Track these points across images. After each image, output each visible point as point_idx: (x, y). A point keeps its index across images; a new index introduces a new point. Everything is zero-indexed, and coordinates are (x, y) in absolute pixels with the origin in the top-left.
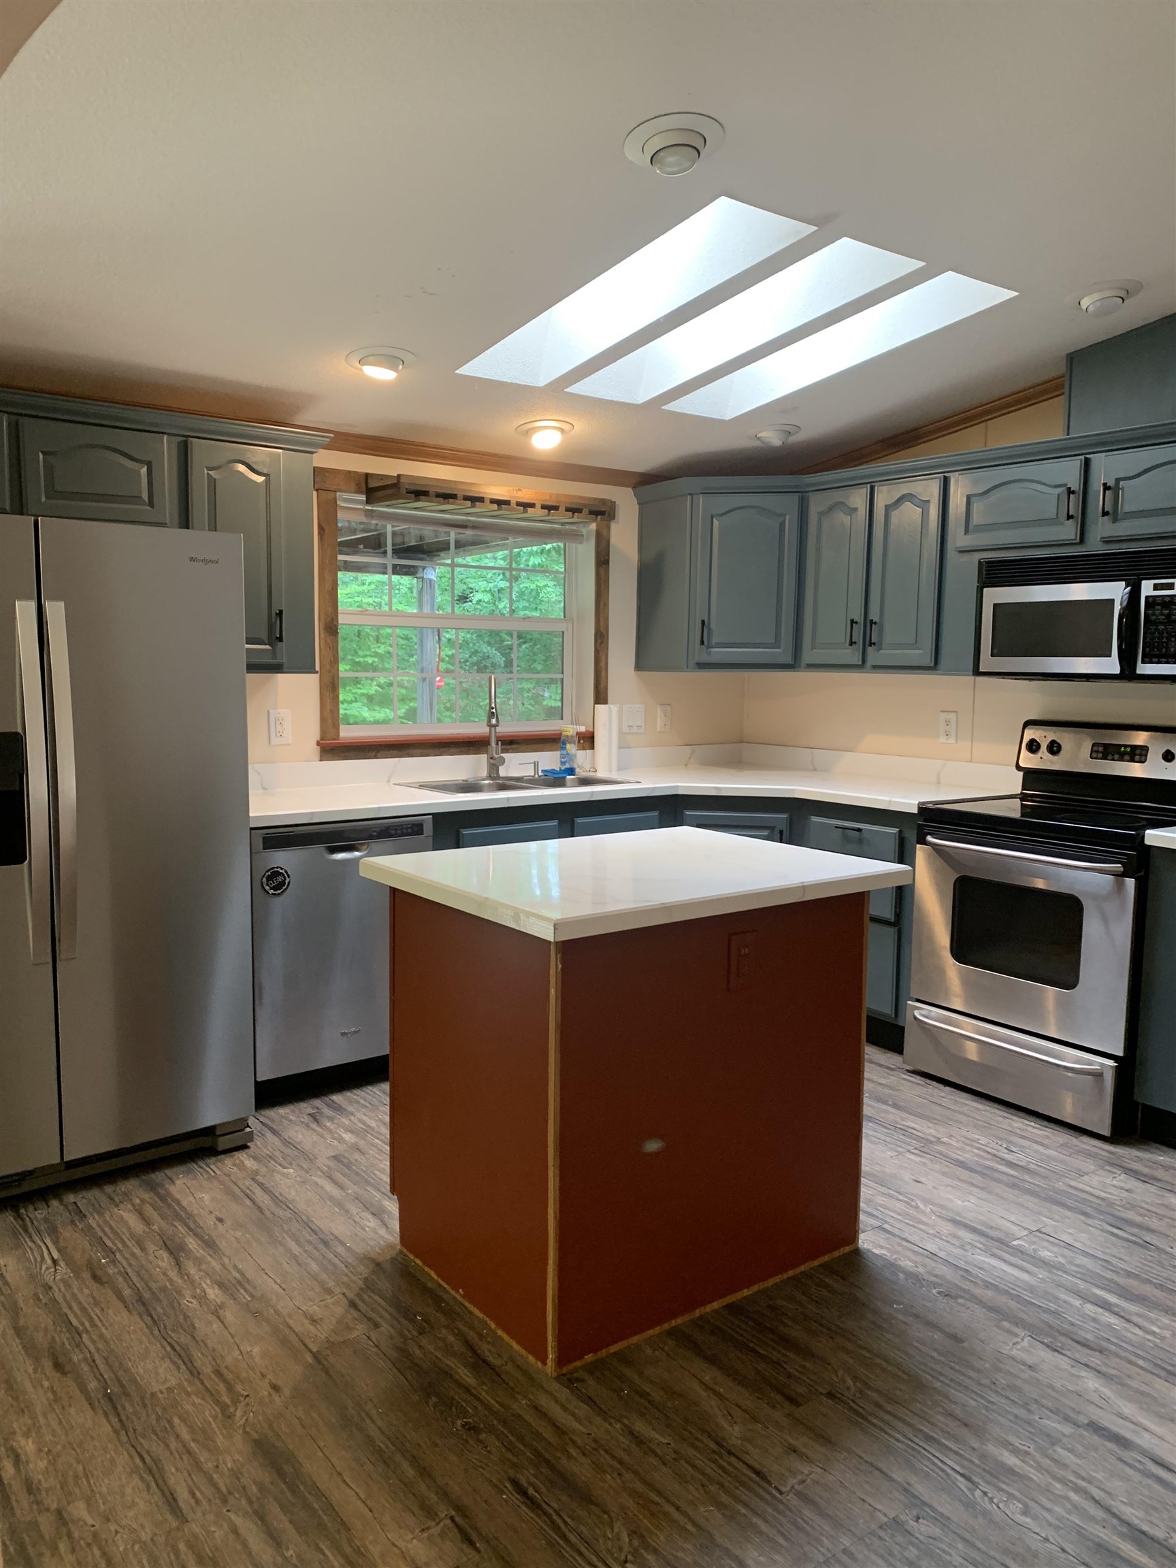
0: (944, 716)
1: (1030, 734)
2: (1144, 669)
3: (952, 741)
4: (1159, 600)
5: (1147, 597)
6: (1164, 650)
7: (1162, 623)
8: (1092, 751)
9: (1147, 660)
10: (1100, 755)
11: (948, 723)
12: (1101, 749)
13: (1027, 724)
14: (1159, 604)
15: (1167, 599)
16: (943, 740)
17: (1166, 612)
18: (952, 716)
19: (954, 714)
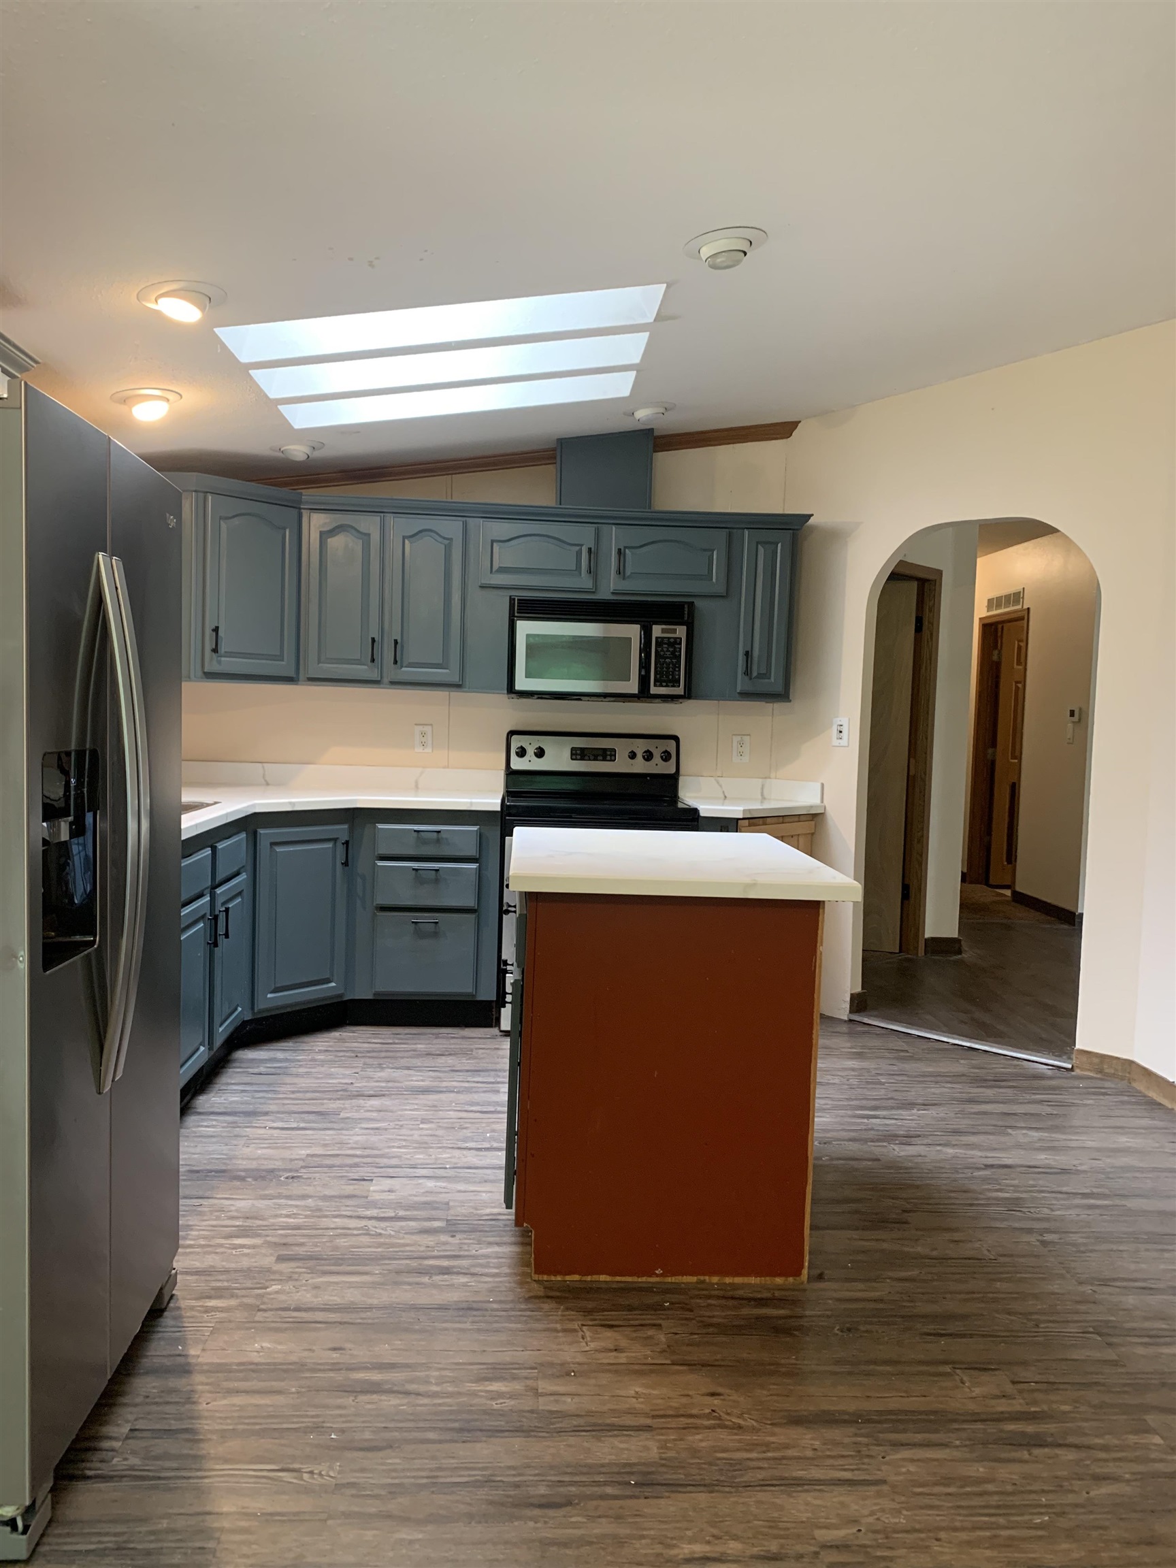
0: (418, 729)
1: (516, 742)
2: (654, 690)
3: (429, 750)
4: (666, 641)
5: (657, 638)
6: (671, 677)
7: (667, 658)
8: (572, 754)
9: (658, 684)
10: (579, 757)
11: (423, 734)
12: (578, 752)
13: (512, 733)
14: (665, 644)
15: (672, 640)
16: (419, 749)
17: (671, 649)
18: (428, 729)
19: (430, 727)
